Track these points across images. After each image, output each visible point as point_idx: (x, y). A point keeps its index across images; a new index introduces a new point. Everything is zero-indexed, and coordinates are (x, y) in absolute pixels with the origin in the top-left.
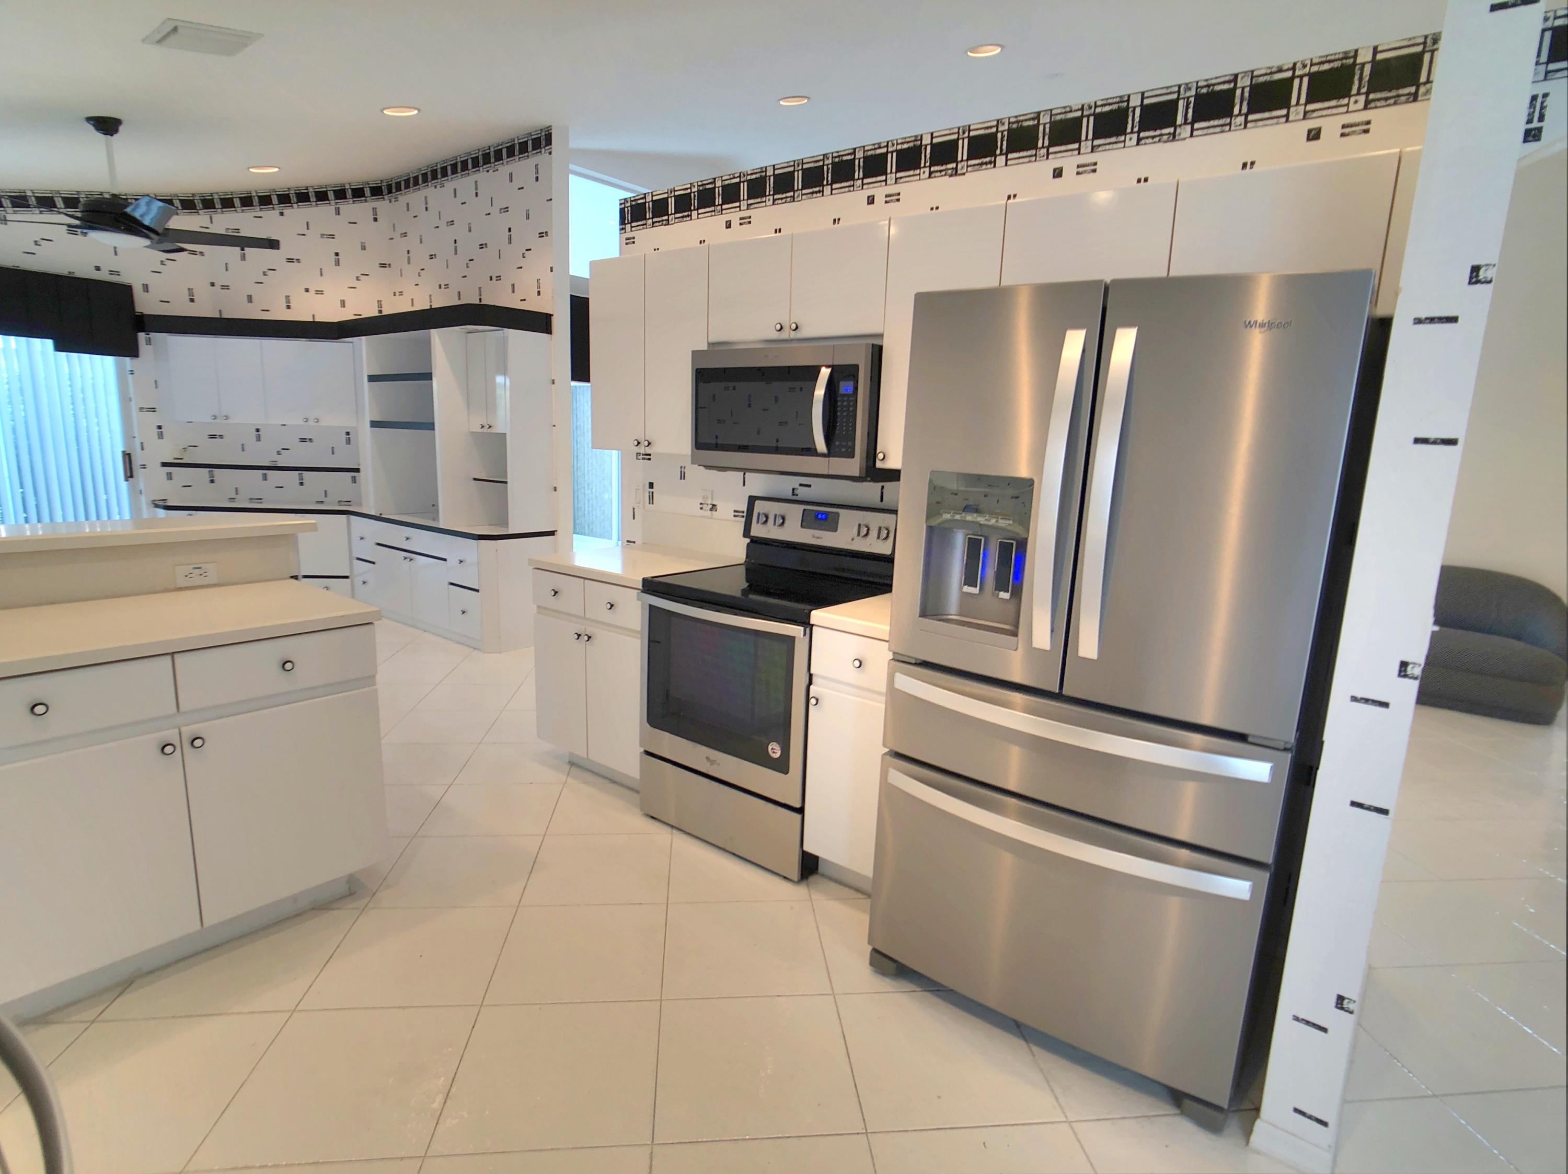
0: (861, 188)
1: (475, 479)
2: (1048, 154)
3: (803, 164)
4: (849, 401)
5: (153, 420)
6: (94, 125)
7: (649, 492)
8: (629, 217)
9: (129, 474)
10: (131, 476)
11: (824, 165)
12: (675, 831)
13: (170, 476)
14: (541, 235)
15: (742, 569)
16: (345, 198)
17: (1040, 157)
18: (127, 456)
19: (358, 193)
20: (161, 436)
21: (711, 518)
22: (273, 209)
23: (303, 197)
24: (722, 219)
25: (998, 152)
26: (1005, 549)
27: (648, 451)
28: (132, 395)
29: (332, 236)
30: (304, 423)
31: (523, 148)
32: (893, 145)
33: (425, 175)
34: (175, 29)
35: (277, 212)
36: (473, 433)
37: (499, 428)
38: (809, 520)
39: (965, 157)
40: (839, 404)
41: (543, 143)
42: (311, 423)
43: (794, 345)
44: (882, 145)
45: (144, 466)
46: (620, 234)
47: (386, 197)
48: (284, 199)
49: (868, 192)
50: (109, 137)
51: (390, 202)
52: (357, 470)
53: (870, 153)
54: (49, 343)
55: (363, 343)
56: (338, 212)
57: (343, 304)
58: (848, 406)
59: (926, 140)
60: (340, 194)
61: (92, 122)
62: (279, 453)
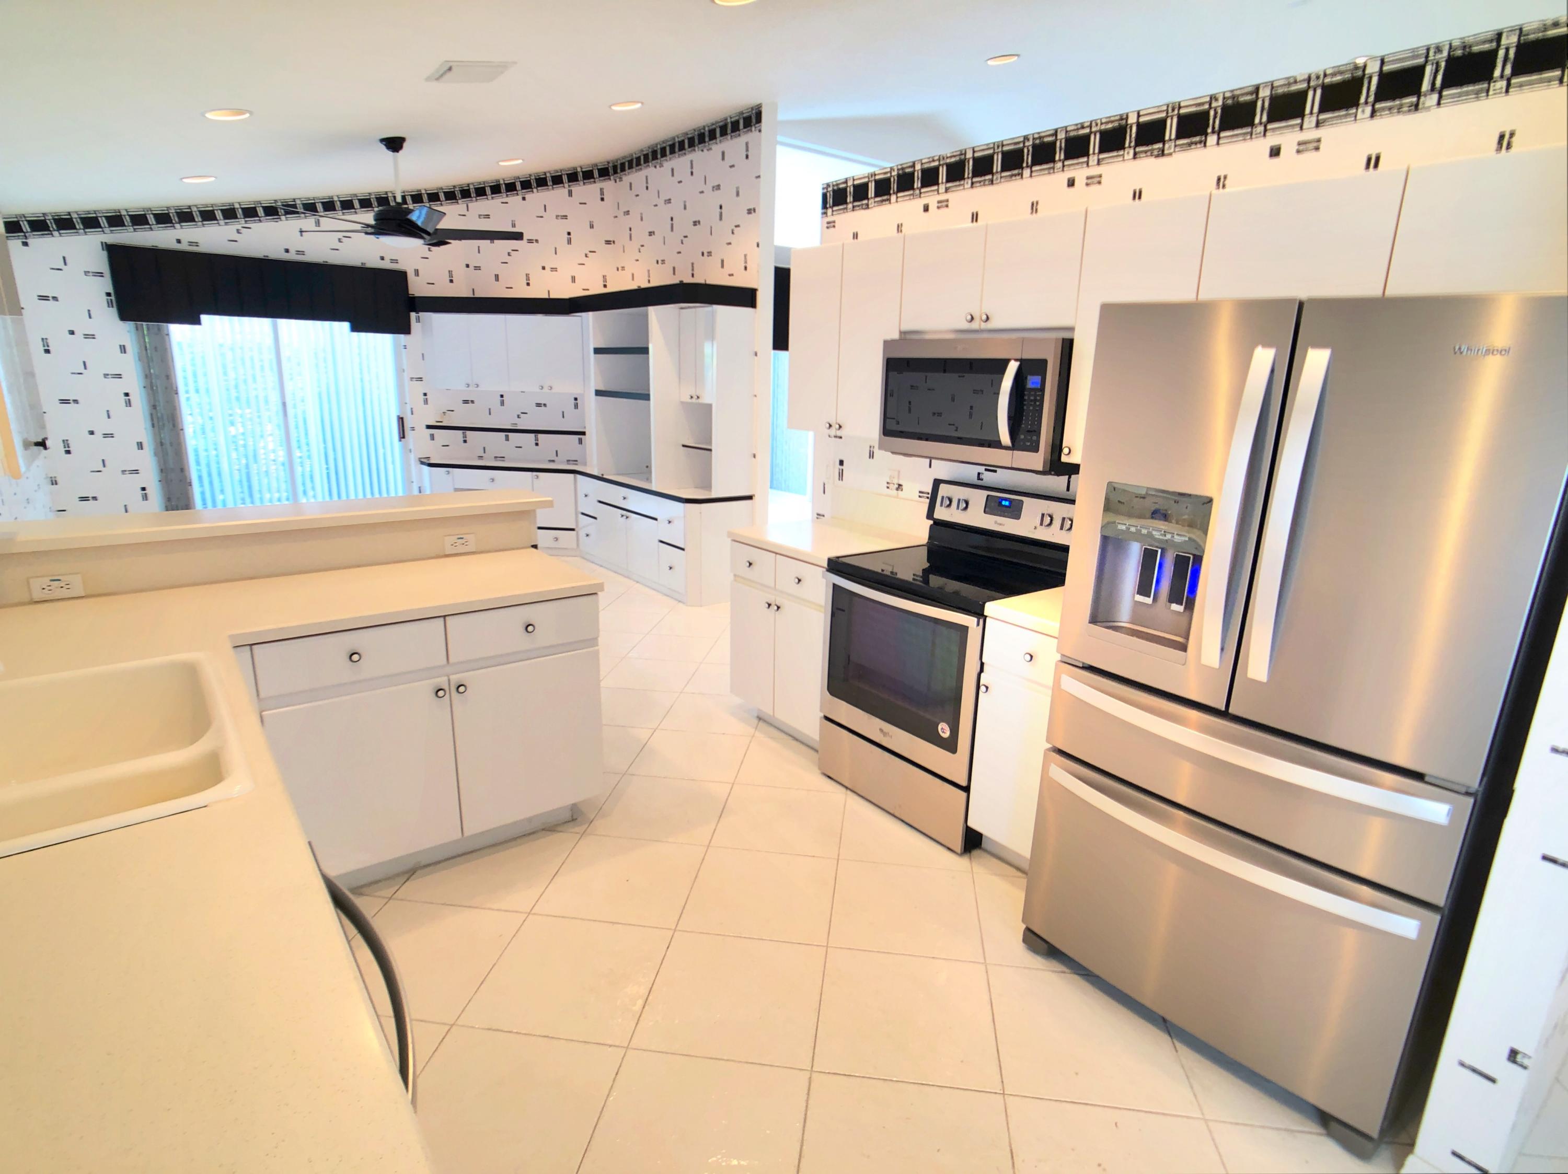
0: (1061, 169)
1: (684, 446)
2: (1265, 130)
3: (1003, 146)
4: (1035, 396)
5: (420, 388)
6: (385, 145)
7: (839, 469)
8: (830, 201)
9: (402, 436)
10: (404, 437)
11: (1024, 146)
12: (849, 792)
13: (432, 437)
14: (750, 211)
15: (924, 551)
16: (577, 180)
17: (1256, 134)
18: (401, 420)
19: (588, 175)
20: (426, 402)
21: (897, 497)
22: (517, 194)
23: (541, 182)
24: (919, 203)
25: (1210, 130)
26: (1180, 562)
27: (839, 433)
28: (405, 367)
29: (565, 217)
30: (540, 391)
31: (735, 127)
32: (1097, 125)
33: (646, 156)
34: (450, 69)
35: (520, 197)
36: (682, 403)
37: (705, 400)
38: (992, 507)
39: (1173, 136)
40: (1026, 398)
41: (754, 121)
42: (546, 390)
43: (985, 336)
44: (1086, 125)
45: (413, 429)
46: (822, 217)
47: (612, 178)
48: (526, 185)
49: (1069, 174)
50: (396, 153)
51: (616, 182)
52: (583, 433)
53: (1072, 134)
54: (346, 325)
55: (589, 317)
56: (570, 193)
57: (573, 279)
58: (1035, 400)
59: (1132, 119)
60: (573, 177)
61: (384, 143)
62: (518, 417)
